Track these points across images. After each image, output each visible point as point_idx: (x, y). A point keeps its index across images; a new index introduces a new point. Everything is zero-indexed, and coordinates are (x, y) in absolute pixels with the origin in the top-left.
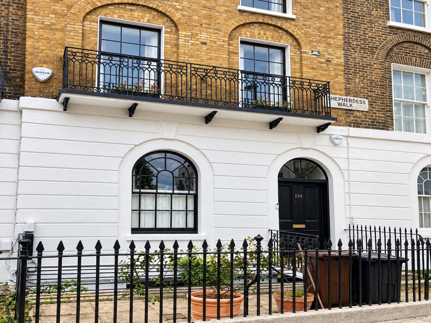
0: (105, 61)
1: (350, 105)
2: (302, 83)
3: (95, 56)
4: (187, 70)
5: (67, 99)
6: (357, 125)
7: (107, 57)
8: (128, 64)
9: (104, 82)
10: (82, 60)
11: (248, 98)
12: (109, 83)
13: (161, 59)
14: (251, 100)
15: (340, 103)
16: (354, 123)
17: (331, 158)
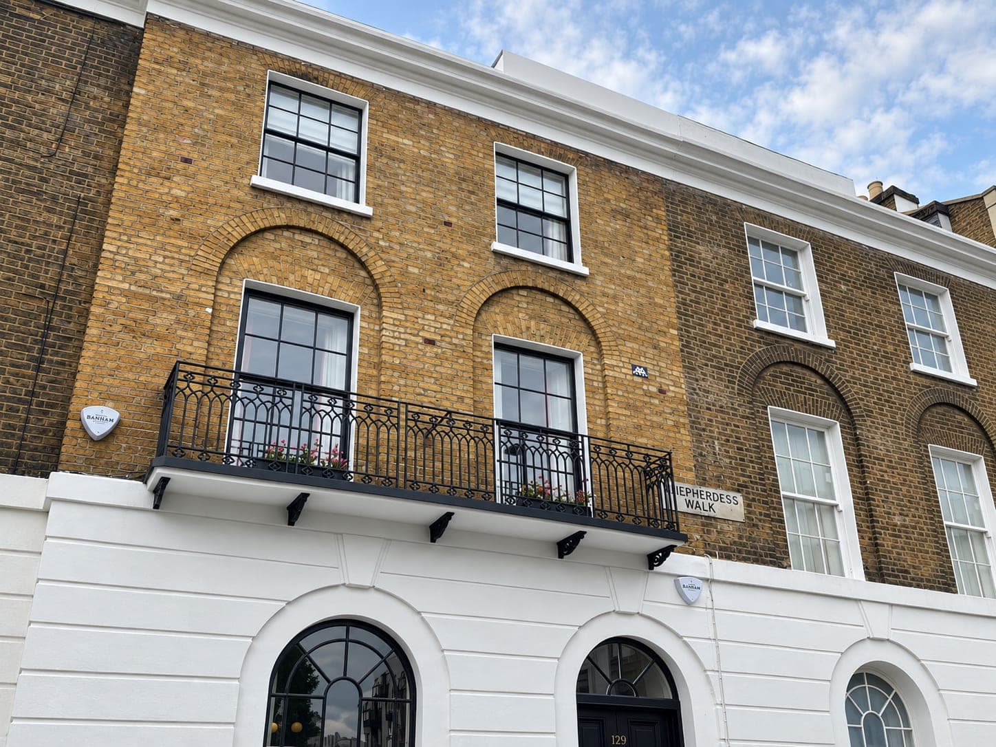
0: (246, 394)
1: (710, 507)
2: (612, 452)
3: (227, 383)
4: (398, 417)
5: (165, 481)
6: (727, 553)
7: (250, 387)
8: (293, 402)
9: (241, 441)
10: (203, 393)
11: (512, 480)
12: (250, 443)
13: (351, 391)
14: (516, 485)
15: (689, 501)
16: (721, 549)
17: (680, 637)
